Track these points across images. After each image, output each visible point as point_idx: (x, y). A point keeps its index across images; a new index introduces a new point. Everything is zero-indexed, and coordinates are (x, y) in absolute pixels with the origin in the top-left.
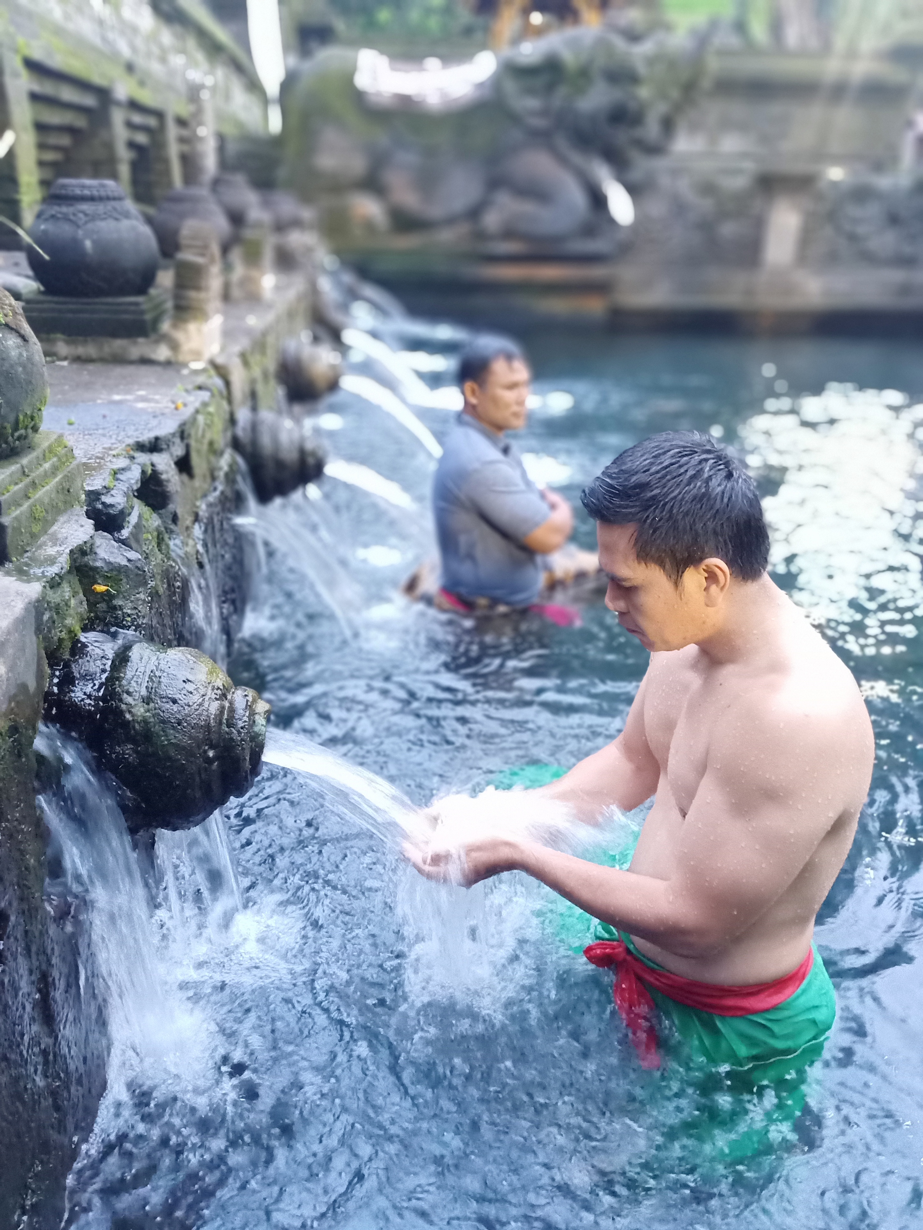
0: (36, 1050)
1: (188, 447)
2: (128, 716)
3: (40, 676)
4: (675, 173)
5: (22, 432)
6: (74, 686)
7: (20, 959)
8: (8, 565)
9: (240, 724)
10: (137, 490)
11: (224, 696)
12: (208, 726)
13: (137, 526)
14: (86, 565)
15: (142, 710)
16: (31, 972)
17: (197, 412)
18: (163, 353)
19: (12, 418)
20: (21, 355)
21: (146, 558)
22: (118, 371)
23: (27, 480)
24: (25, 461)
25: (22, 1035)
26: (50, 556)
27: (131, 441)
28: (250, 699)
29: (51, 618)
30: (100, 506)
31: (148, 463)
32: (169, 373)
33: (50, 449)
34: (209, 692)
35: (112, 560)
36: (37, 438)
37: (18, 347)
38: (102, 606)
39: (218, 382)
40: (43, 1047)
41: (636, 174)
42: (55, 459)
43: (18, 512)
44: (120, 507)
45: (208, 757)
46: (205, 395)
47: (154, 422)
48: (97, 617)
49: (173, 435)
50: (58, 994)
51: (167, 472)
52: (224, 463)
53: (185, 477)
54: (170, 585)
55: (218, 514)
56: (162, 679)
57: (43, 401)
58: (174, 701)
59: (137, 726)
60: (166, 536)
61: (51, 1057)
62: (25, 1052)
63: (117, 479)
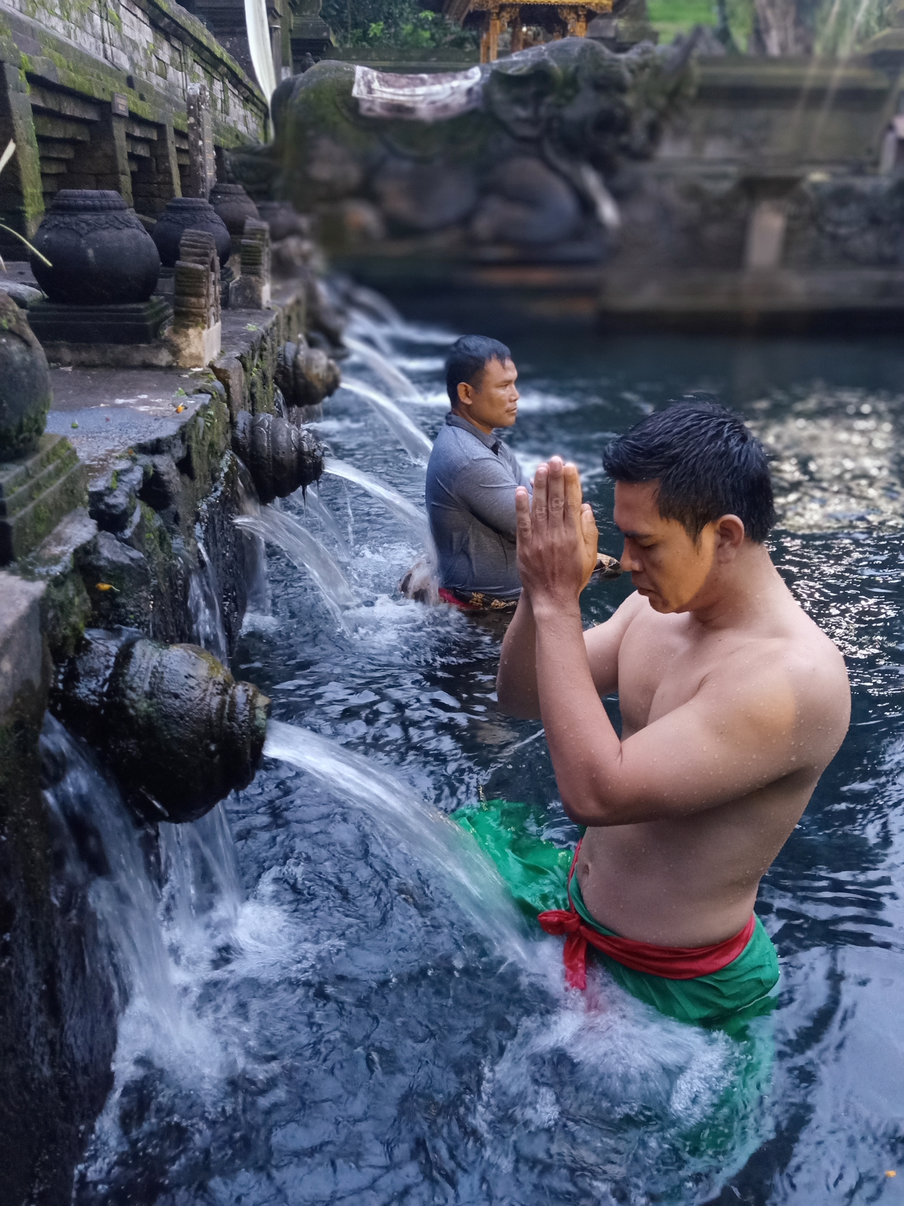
0: (43, 1040)
1: (189, 448)
2: (131, 711)
3: (45, 671)
4: (661, 178)
5: (26, 434)
6: (78, 681)
7: (27, 951)
8: (14, 565)
9: (241, 718)
10: (140, 491)
11: (224, 691)
12: (209, 719)
13: (140, 526)
14: (90, 564)
15: (145, 705)
16: (37, 963)
17: (198, 414)
18: (164, 358)
19: (16, 422)
20: (24, 359)
21: (149, 557)
22: (122, 375)
23: (31, 482)
24: (29, 463)
25: (29, 1026)
26: (54, 555)
27: (132, 443)
28: (251, 693)
29: (55, 616)
30: (103, 507)
31: (150, 464)
32: (171, 377)
33: (54, 451)
34: (211, 686)
35: (115, 558)
36: (41, 441)
37: (21, 352)
38: (105, 604)
39: (219, 385)
40: (49, 1037)
41: (622, 180)
42: (59, 461)
43: (22, 513)
44: (122, 508)
45: (210, 751)
46: (205, 398)
47: (156, 425)
48: (101, 615)
49: (174, 437)
50: (64, 986)
51: (168, 474)
52: (225, 463)
53: (187, 479)
54: (172, 584)
55: (219, 513)
56: (165, 675)
57: (46, 404)
58: (176, 696)
59: (140, 721)
60: (168, 535)
61: (58, 1047)
62: (32, 1043)
63: (120, 481)
